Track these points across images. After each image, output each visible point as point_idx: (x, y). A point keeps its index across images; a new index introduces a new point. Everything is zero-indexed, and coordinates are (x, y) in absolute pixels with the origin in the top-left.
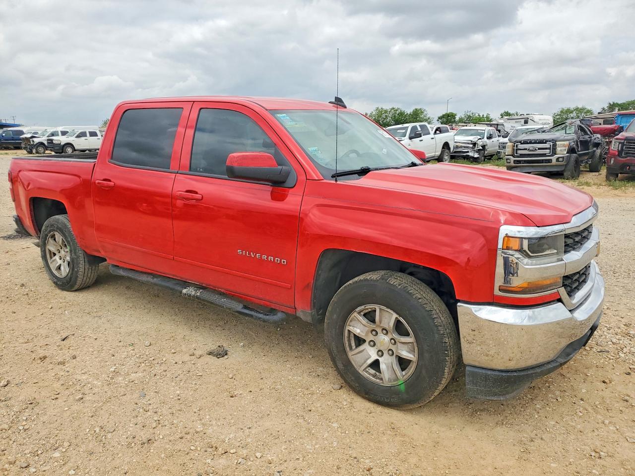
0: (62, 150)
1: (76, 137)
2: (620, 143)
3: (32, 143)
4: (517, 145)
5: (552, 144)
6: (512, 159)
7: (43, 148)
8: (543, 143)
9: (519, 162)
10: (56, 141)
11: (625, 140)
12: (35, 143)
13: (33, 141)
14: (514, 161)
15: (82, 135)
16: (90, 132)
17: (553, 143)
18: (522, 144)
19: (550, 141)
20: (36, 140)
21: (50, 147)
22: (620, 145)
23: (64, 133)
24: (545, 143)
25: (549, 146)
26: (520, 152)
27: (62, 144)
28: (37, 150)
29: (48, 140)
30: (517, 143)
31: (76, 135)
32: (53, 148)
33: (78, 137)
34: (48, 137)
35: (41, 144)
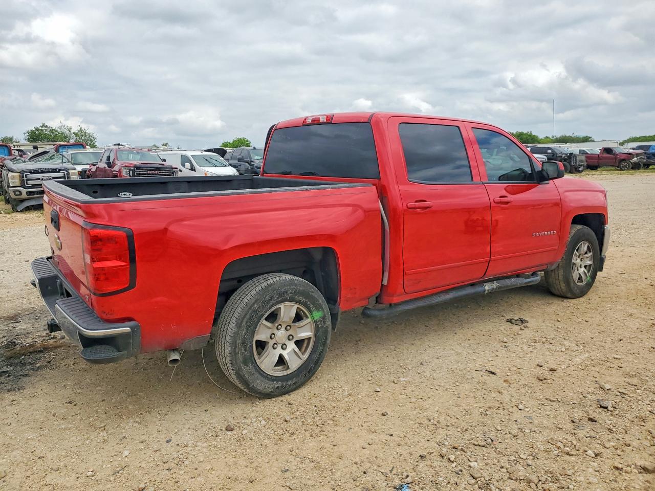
2: (130, 170)
4: (26, 175)
5: (66, 173)
6: (24, 191)
8: (56, 172)
9: (32, 193)
11: (134, 167)
14: (27, 192)
17: (66, 171)
18: (31, 173)
19: (63, 170)
22: (131, 172)
24: (59, 172)
25: (63, 175)
26: (30, 182)
30: (26, 172)
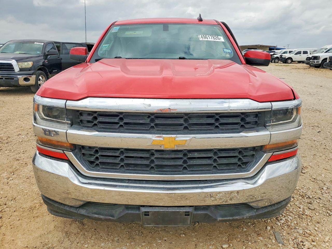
0: (286, 61)
1: (295, 54)
3: (273, 57)
7: (278, 60)
10: (284, 56)
12: (275, 57)
13: (274, 56)
15: (299, 53)
16: (303, 51)
20: (275, 56)
21: (280, 60)
23: (290, 52)
27: (286, 58)
28: (274, 61)
29: (280, 56)
31: (295, 53)
32: (281, 60)
33: (296, 54)
34: (281, 54)
35: (277, 58)
